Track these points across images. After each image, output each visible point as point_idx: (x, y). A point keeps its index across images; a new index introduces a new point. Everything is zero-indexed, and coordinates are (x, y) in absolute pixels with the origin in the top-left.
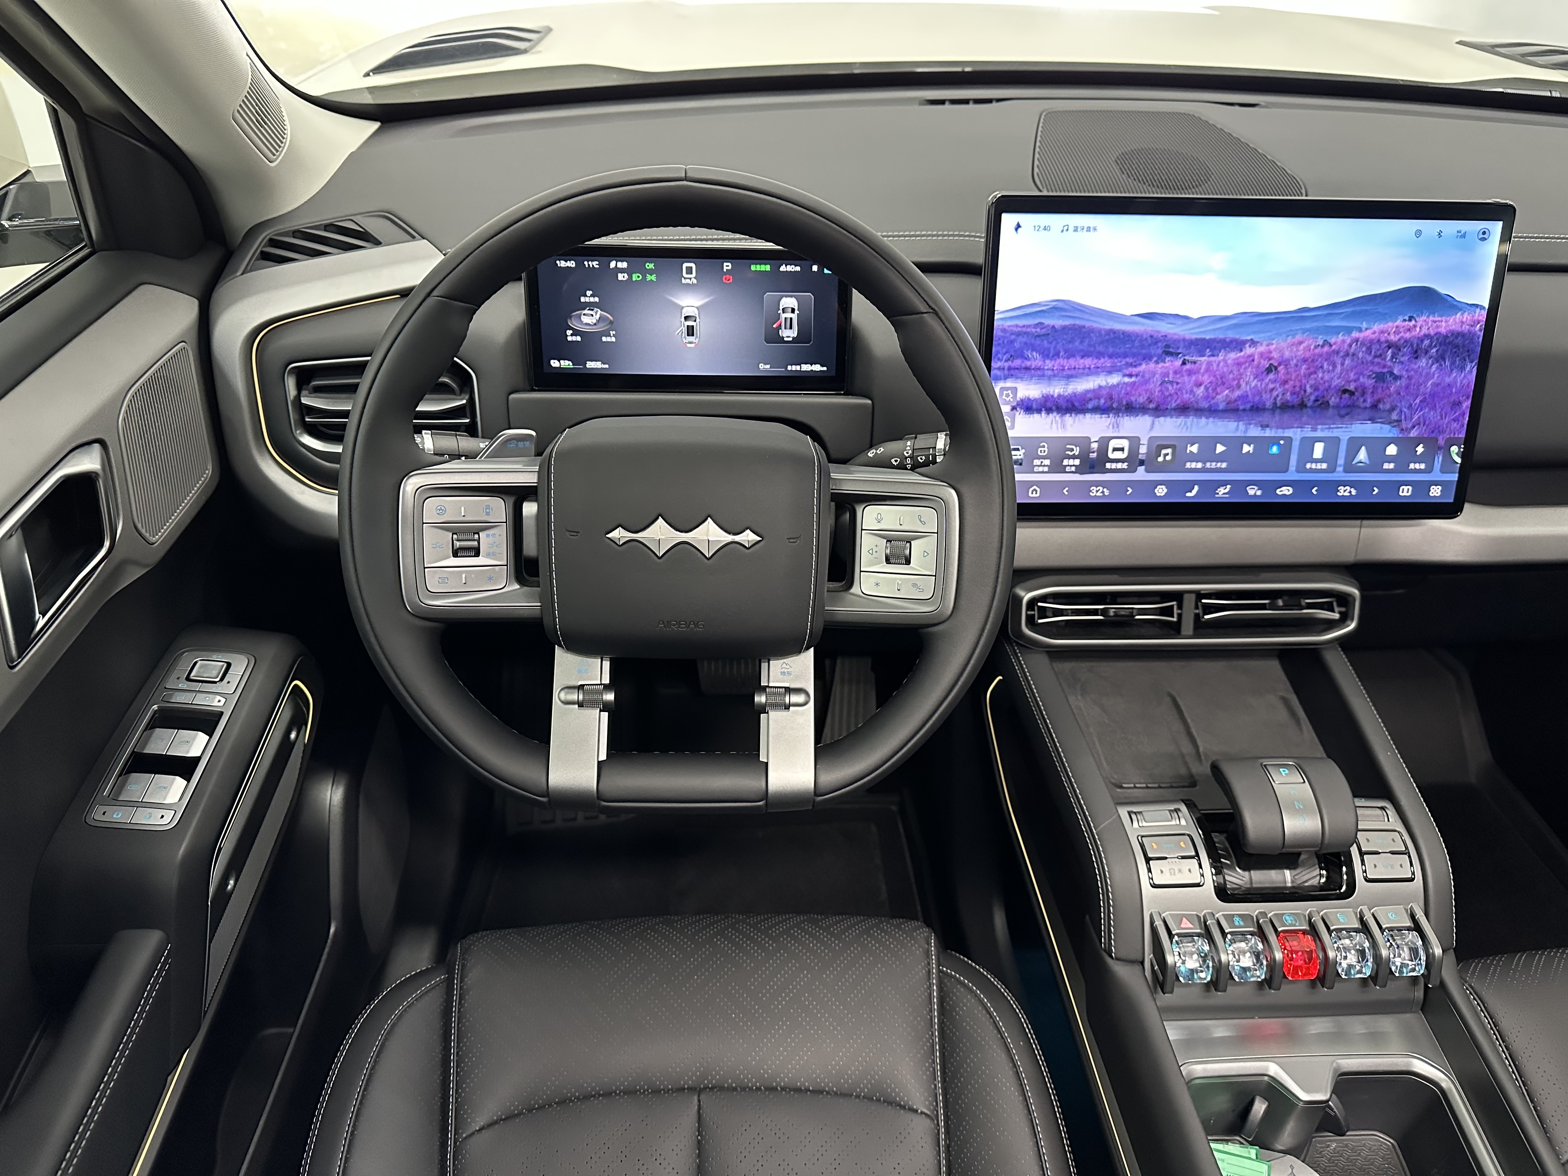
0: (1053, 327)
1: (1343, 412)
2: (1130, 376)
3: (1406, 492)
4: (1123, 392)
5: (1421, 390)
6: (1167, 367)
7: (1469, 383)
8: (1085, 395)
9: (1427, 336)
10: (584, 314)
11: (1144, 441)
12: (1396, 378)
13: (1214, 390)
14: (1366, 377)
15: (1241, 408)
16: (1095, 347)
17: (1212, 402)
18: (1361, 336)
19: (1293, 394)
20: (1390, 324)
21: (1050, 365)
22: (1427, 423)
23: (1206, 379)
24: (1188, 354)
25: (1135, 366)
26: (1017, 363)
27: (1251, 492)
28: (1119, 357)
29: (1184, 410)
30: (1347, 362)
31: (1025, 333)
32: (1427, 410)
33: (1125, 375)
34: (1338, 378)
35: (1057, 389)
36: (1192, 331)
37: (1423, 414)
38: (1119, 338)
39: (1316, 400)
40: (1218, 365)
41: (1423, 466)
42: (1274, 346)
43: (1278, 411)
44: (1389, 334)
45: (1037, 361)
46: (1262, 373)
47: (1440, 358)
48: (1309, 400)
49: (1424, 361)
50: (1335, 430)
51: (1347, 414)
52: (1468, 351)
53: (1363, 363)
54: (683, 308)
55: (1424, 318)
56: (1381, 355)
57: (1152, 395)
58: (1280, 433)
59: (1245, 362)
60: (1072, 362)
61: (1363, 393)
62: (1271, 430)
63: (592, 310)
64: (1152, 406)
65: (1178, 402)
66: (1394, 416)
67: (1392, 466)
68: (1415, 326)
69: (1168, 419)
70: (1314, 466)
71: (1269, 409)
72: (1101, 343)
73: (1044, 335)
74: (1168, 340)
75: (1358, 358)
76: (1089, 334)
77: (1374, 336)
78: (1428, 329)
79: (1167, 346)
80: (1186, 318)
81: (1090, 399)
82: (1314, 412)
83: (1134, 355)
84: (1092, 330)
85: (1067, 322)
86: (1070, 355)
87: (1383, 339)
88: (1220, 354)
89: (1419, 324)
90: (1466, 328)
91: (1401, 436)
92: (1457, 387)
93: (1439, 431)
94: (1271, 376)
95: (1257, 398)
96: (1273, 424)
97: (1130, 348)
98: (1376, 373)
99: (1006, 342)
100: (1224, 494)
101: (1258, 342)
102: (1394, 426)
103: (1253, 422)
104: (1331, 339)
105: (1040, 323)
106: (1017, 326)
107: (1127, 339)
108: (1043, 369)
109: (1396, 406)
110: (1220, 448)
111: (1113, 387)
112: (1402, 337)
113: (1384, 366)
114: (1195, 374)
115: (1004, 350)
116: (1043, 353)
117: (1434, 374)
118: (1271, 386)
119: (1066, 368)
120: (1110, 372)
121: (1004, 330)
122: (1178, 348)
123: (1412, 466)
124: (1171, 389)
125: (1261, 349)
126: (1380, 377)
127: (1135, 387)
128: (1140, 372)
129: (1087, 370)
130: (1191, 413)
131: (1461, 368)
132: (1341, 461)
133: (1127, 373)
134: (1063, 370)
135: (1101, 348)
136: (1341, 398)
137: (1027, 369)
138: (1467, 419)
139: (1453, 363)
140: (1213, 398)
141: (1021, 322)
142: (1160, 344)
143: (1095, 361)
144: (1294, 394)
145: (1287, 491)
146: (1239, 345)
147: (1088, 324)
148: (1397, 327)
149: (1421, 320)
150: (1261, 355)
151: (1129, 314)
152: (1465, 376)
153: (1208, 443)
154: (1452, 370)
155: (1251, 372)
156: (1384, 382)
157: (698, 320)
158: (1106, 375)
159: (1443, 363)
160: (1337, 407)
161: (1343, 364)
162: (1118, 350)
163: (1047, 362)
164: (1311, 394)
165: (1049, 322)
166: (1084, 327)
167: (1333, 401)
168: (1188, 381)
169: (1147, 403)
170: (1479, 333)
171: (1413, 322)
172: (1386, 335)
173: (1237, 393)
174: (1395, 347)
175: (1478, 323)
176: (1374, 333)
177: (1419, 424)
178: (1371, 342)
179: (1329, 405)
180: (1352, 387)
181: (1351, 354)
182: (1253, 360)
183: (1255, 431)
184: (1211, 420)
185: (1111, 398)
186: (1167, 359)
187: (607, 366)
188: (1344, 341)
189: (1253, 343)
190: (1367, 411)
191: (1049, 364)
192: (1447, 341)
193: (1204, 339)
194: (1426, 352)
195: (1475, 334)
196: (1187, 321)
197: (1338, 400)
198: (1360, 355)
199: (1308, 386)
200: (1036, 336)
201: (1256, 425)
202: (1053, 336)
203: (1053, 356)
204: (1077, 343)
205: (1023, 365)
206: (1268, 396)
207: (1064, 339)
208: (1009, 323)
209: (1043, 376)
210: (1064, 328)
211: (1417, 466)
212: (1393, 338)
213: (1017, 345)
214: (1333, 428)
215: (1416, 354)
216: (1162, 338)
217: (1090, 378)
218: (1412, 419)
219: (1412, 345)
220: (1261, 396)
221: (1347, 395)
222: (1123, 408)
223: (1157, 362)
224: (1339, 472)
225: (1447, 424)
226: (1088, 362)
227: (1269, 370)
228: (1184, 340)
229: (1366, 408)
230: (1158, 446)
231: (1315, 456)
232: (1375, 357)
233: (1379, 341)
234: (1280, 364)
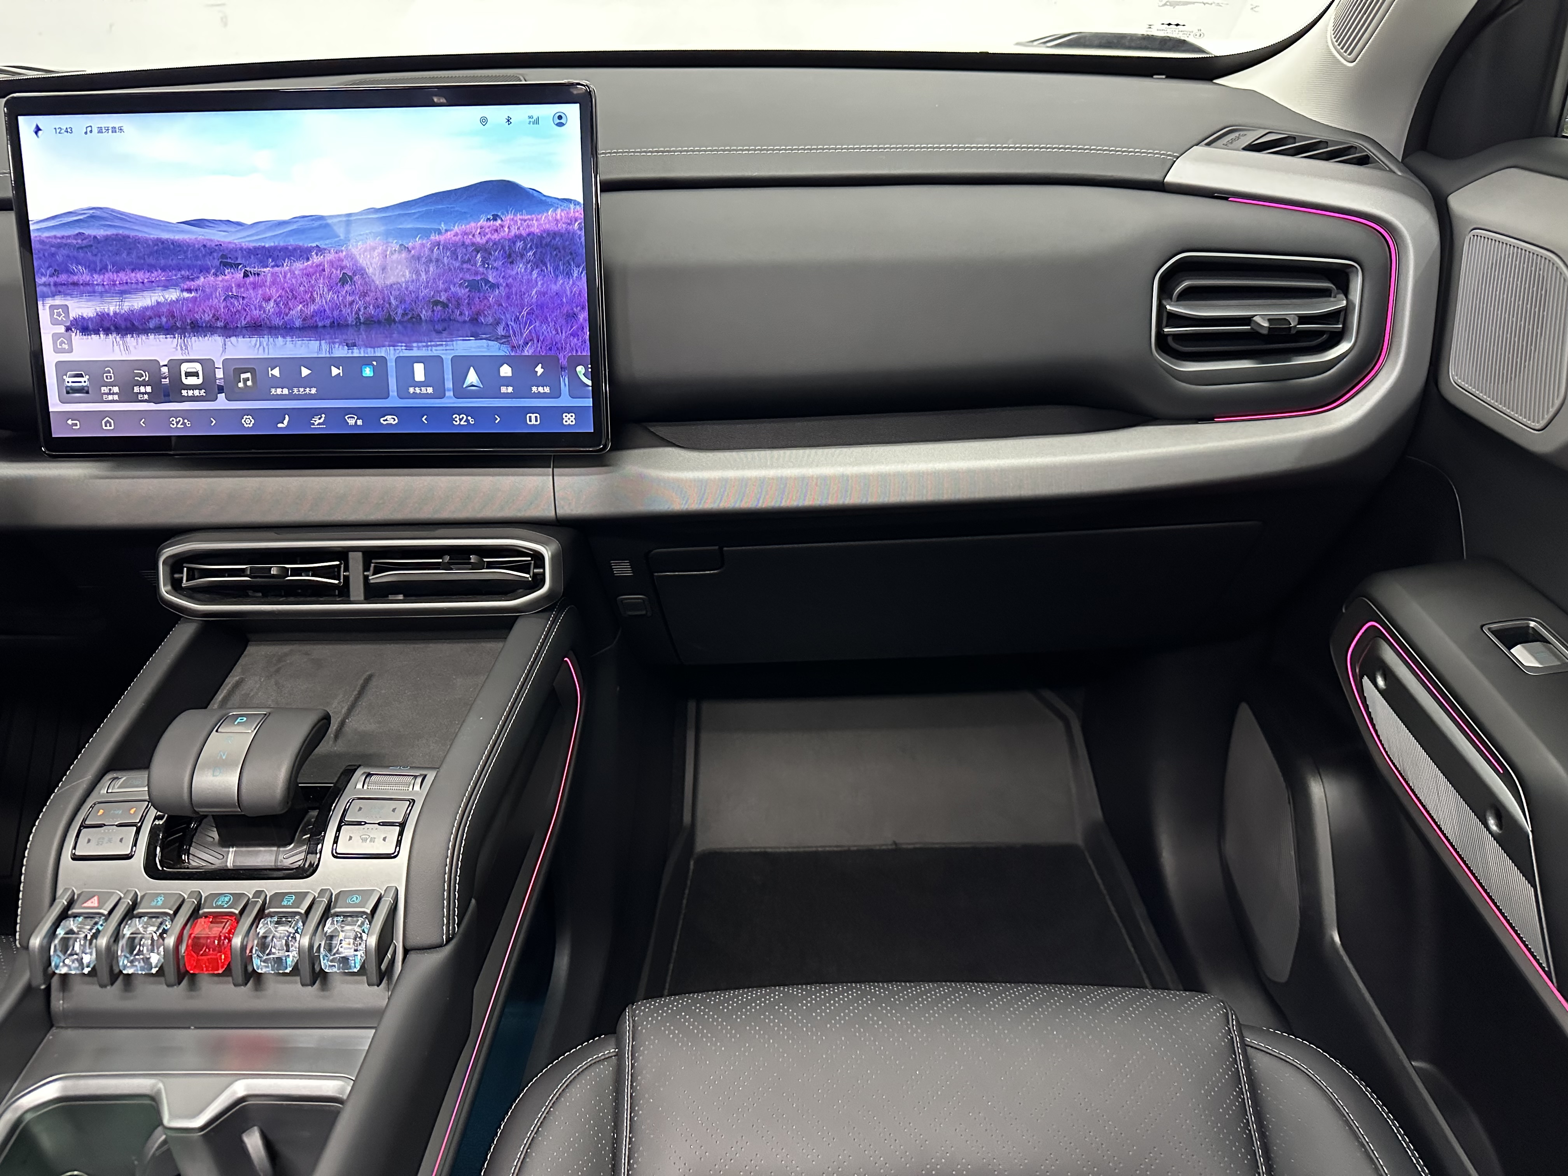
0: (95, 237)
1: (439, 327)
2: (189, 290)
3: (533, 420)
4: (184, 309)
5: (526, 300)
6: (227, 281)
7: (580, 291)
8: (144, 312)
9: (519, 237)
11: (219, 364)
12: (494, 286)
13: (286, 305)
14: (457, 285)
15: (320, 324)
16: (144, 259)
17: (286, 318)
18: (442, 238)
19: (376, 307)
20: (473, 224)
21: (99, 281)
22: (541, 338)
23: (274, 292)
24: (249, 265)
25: (193, 280)
26: (63, 278)
27: (351, 422)
28: (173, 269)
29: (256, 328)
30: (431, 269)
31: (66, 245)
32: (537, 324)
33: (182, 291)
34: (425, 288)
35: (112, 307)
36: (248, 239)
37: (534, 327)
38: (168, 248)
39: (405, 314)
40: (285, 277)
41: (547, 390)
42: (344, 253)
43: (362, 327)
44: (474, 236)
45: (84, 276)
46: (337, 284)
47: (539, 263)
48: (397, 313)
49: (521, 266)
50: (434, 348)
51: (445, 330)
52: (571, 254)
53: (450, 270)
55: (510, 216)
56: (469, 260)
57: (218, 311)
58: (370, 353)
59: (315, 272)
60: (123, 276)
61: (458, 305)
62: (360, 349)
64: (220, 324)
65: (248, 318)
66: (500, 331)
67: (510, 390)
68: (502, 226)
69: (241, 339)
70: (418, 390)
71: (352, 326)
72: (151, 254)
73: (86, 247)
74: (223, 250)
75: (444, 265)
76: (135, 244)
77: (457, 239)
78: (518, 229)
79: (224, 256)
80: (238, 224)
81: (151, 318)
82: (405, 328)
83: (189, 268)
84: (137, 241)
85: (110, 232)
86: (119, 269)
87: (468, 242)
88: (285, 264)
89: (506, 224)
90: (562, 227)
91: (513, 354)
92: (567, 295)
93: (558, 349)
94: (347, 287)
95: (336, 313)
96: (361, 343)
97: (183, 260)
98: (469, 281)
99: (46, 254)
100: (319, 424)
101: (325, 249)
102: (502, 343)
103: (337, 340)
104: (408, 244)
105: (80, 233)
106: (55, 237)
107: (178, 249)
108: (93, 284)
109: (500, 319)
110: (305, 372)
111: (172, 302)
112: (490, 238)
113: (476, 273)
114: (261, 287)
115: (47, 264)
116: (89, 267)
117: (537, 283)
118: (349, 299)
119: (118, 282)
120: (166, 287)
121: (42, 242)
122: (237, 259)
123: (534, 389)
124: (238, 305)
125: (330, 257)
126: (474, 286)
127: (197, 303)
128: (199, 286)
129: (141, 285)
130: (266, 332)
131: (567, 274)
132: (449, 384)
133: (186, 287)
134: (115, 285)
135: (151, 260)
136: (433, 311)
137: (75, 284)
138: (588, 333)
139: (556, 268)
140: (287, 315)
141: (59, 233)
142: (215, 254)
143: (147, 275)
144: (378, 307)
145: (391, 420)
146: (304, 253)
147: (132, 234)
148: (481, 228)
149: (508, 218)
150: (331, 263)
151: (175, 222)
152: (574, 284)
153: (291, 365)
154: (557, 276)
155: (324, 284)
156: (479, 291)
158: (163, 290)
159: (544, 268)
160: (431, 321)
161: (427, 272)
162: (170, 262)
163: (96, 276)
164: (397, 306)
165: (87, 232)
166: (129, 237)
167: (424, 314)
168: (255, 296)
169: (213, 320)
170: (579, 232)
171: (499, 222)
172: (470, 237)
173: (313, 308)
174: (485, 250)
175: (576, 220)
176: (456, 235)
177: (532, 340)
178: (455, 244)
179: (421, 318)
180: (443, 298)
181: (434, 260)
182: (324, 270)
183: (341, 351)
184: (289, 339)
185: (173, 316)
186: (227, 271)
188: (423, 245)
189: (319, 250)
190: (467, 326)
191: (98, 278)
192: (544, 242)
193: (264, 247)
194: (522, 256)
195: (574, 233)
196: (241, 228)
197: (430, 313)
198: (446, 260)
199: (392, 298)
200: (78, 248)
201: (340, 343)
202: (97, 248)
203: (101, 270)
204: (124, 255)
205: (70, 280)
206: (349, 310)
207: (109, 250)
208: (46, 234)
209: (94, 292)
210: (107, 238)
211: (541, 389)
212: (478, 239)
213: (59, 258)
214: (431, 346)
215: (510, 258)
216: (217, 248)
217: (145, 294)
218: (522, 334)
219: (503, 247)
220: (341, 311)
221: (439, 308)
222: (189, 327)
223: (215, 275)
224: (449, 397)
225: (565, 340)
226: (140, 276)
227: (344, 280)
228: (241, 249)
229: (465, 322)
230: (236, 369)
231: (417, 379)
232: (463, 262)
233: (463, 244)
234: (355, 274)
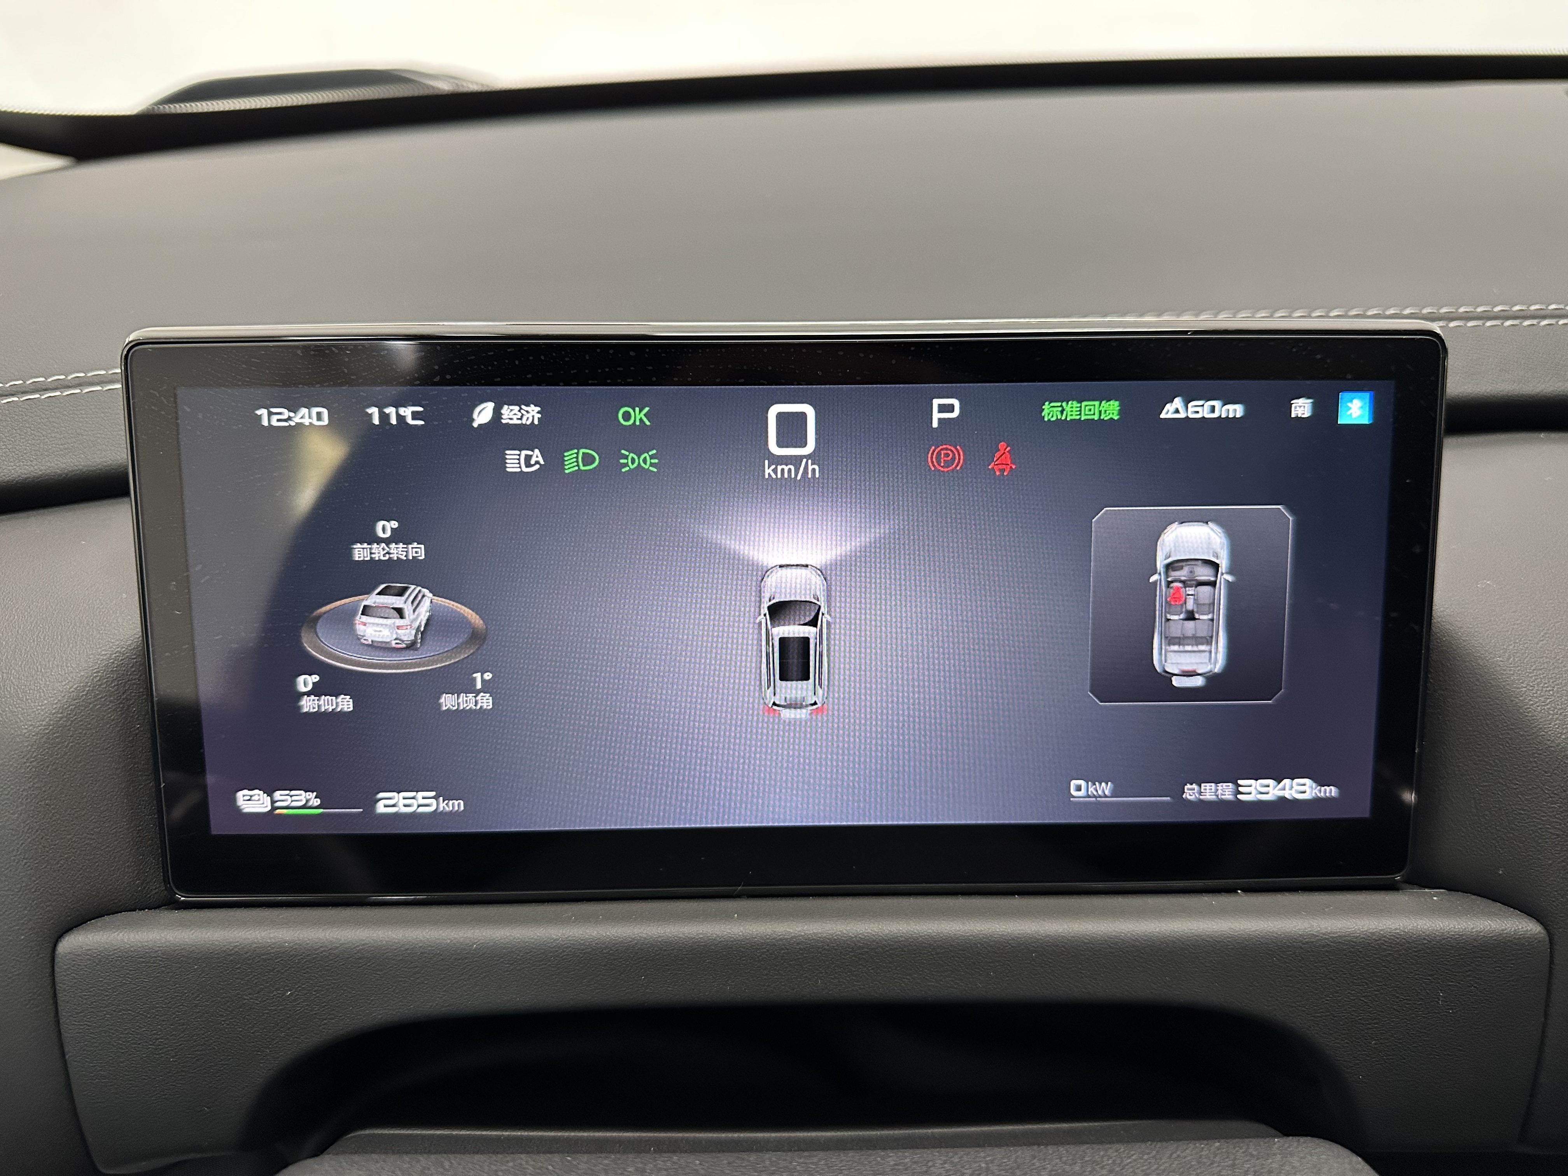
10: (366, 611)
54: (765, 572)
63: (401, 593)
157: (824, 619)
187: (458, 805)
